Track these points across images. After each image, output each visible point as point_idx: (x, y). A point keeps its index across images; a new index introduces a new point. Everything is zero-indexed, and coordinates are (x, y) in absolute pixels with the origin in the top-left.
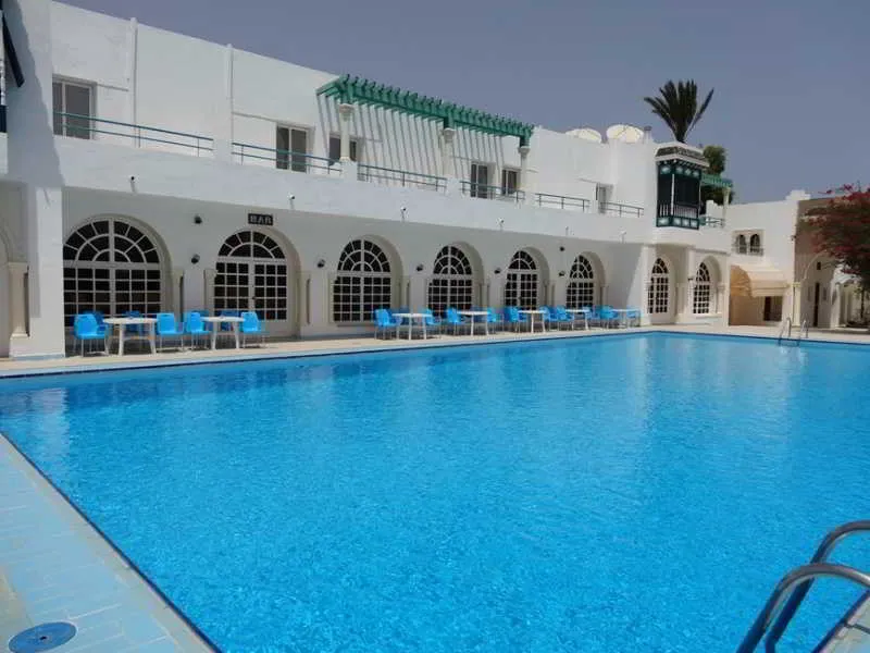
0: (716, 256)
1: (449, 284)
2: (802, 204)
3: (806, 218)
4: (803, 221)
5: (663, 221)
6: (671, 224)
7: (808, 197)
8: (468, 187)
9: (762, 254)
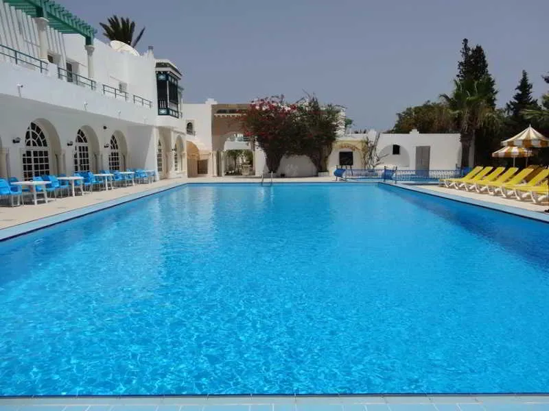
0: (182, 136)
1: (32, 155)
2: (213, 106)
3: (216, 115)
4: (215, 116)
5: (163, 111)
6: (168, 114)
7: (215, 103)
8: (64, 73)
9: (194, 135)
